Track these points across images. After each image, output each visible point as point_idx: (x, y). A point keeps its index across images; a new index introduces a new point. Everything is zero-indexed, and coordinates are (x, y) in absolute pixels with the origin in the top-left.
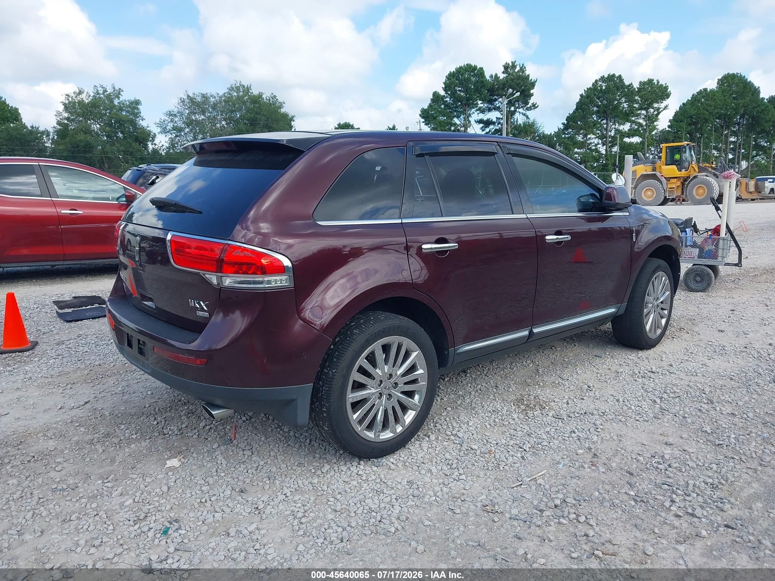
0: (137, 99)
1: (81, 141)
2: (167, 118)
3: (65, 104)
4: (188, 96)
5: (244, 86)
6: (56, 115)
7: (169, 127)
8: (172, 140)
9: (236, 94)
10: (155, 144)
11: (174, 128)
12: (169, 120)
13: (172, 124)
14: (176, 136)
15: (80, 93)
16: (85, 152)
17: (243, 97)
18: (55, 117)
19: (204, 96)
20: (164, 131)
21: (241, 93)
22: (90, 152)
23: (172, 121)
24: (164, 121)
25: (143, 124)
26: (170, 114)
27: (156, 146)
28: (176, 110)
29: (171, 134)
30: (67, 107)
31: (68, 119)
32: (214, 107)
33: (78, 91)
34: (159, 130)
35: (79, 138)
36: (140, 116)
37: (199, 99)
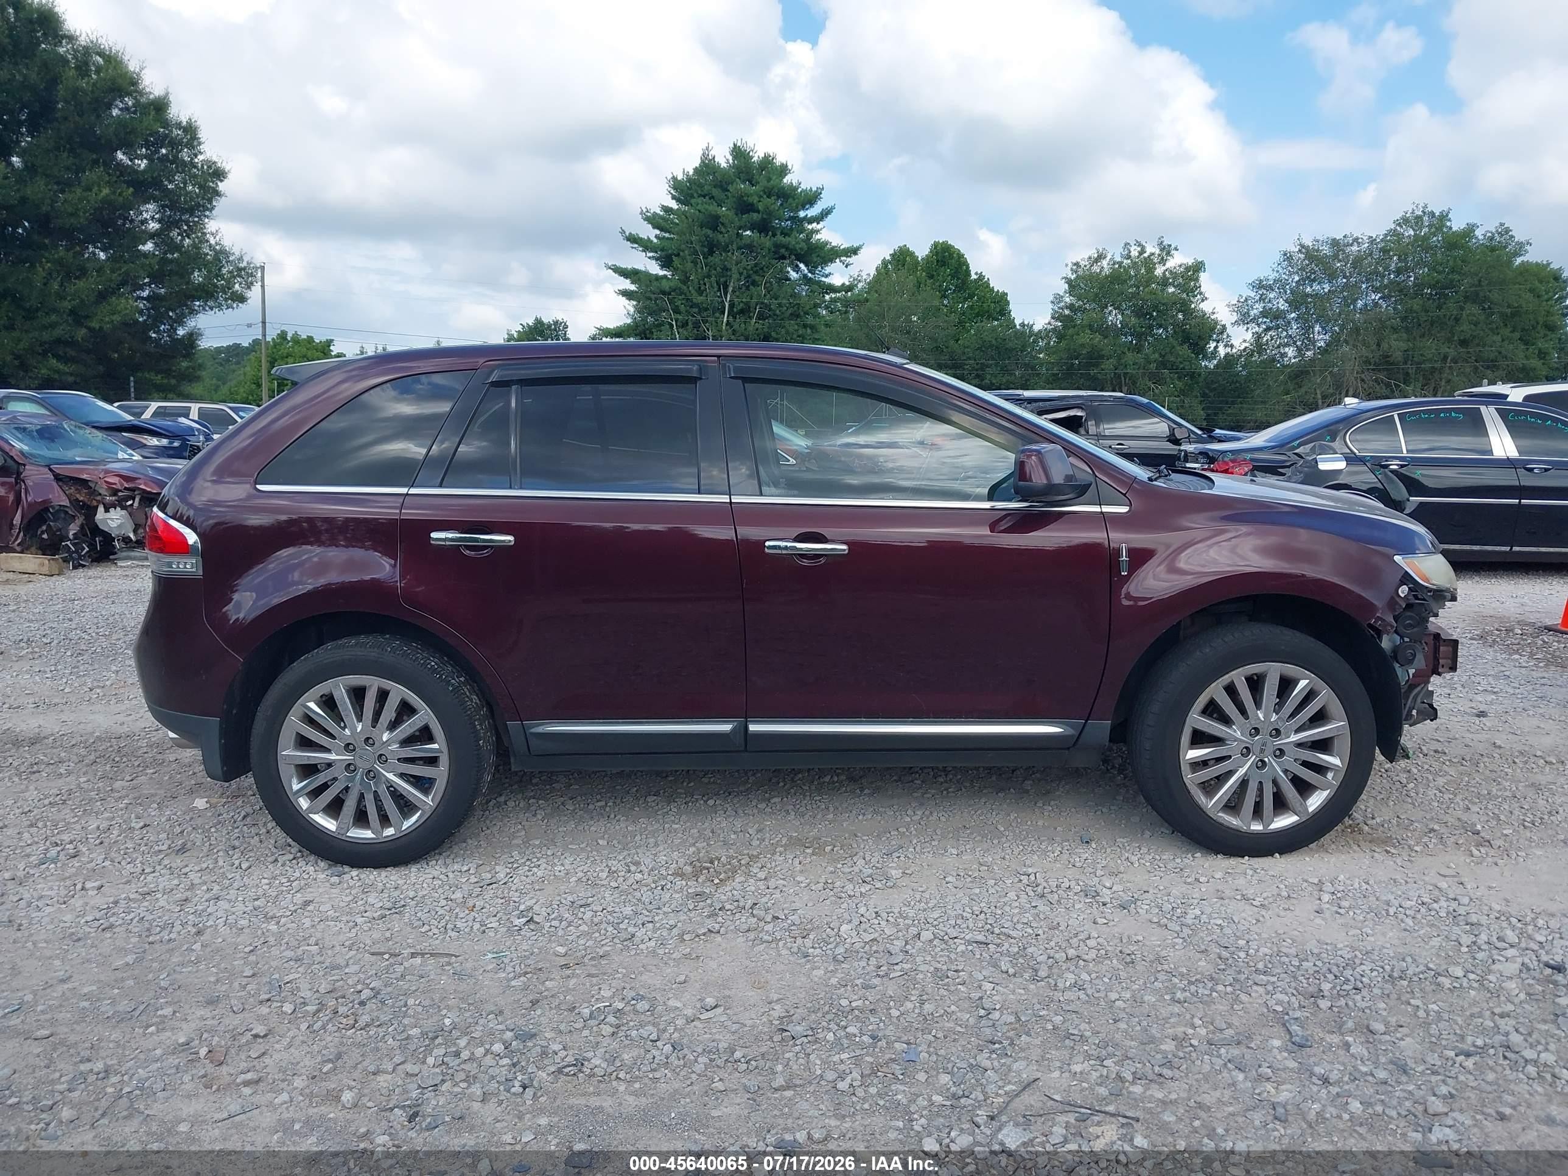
0: (1200, 260)
1: (1083, 345)
2: (1252, 294)
3: (1069, 282)
4: (1302, 246)
5: (1432, 214)
6: (1052, 302)
7: (1255, 311)
8: (1258, 337)
9: (1412, 233)
10: (1232, 346)
11: (1264, 314)
12: (1257, 298)
13: (1262, 305)
14: (1268, 329)
15: (1101, 257)
16: (1089, 365)
17: (1426, 238)
18: (1051, 306)
19: (1335, 243)
20: (1244, 319)
21: (1425, 230)
22: (1097, 365)
23: (1262, 299)
24: (1246, 300)
25: (1206, 307)
26: (1260, 285)
27: (1234, 351)
28: (1273, 276)
29: (1259, 325)
30: (1072, 285)
31: (1071, 307)
32: (1358, 262)
33: (1096, 255)
34: (1235, 317)
35: (1081, 341)
36: (1201, 293)
37: (1326, 250)
